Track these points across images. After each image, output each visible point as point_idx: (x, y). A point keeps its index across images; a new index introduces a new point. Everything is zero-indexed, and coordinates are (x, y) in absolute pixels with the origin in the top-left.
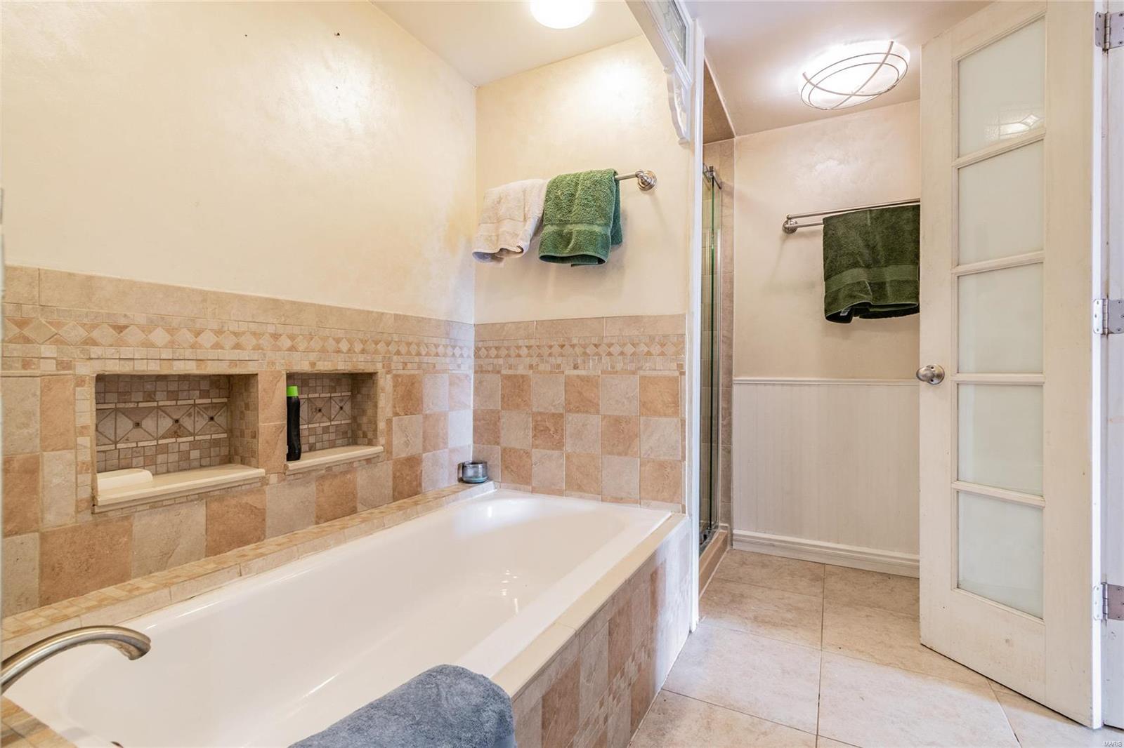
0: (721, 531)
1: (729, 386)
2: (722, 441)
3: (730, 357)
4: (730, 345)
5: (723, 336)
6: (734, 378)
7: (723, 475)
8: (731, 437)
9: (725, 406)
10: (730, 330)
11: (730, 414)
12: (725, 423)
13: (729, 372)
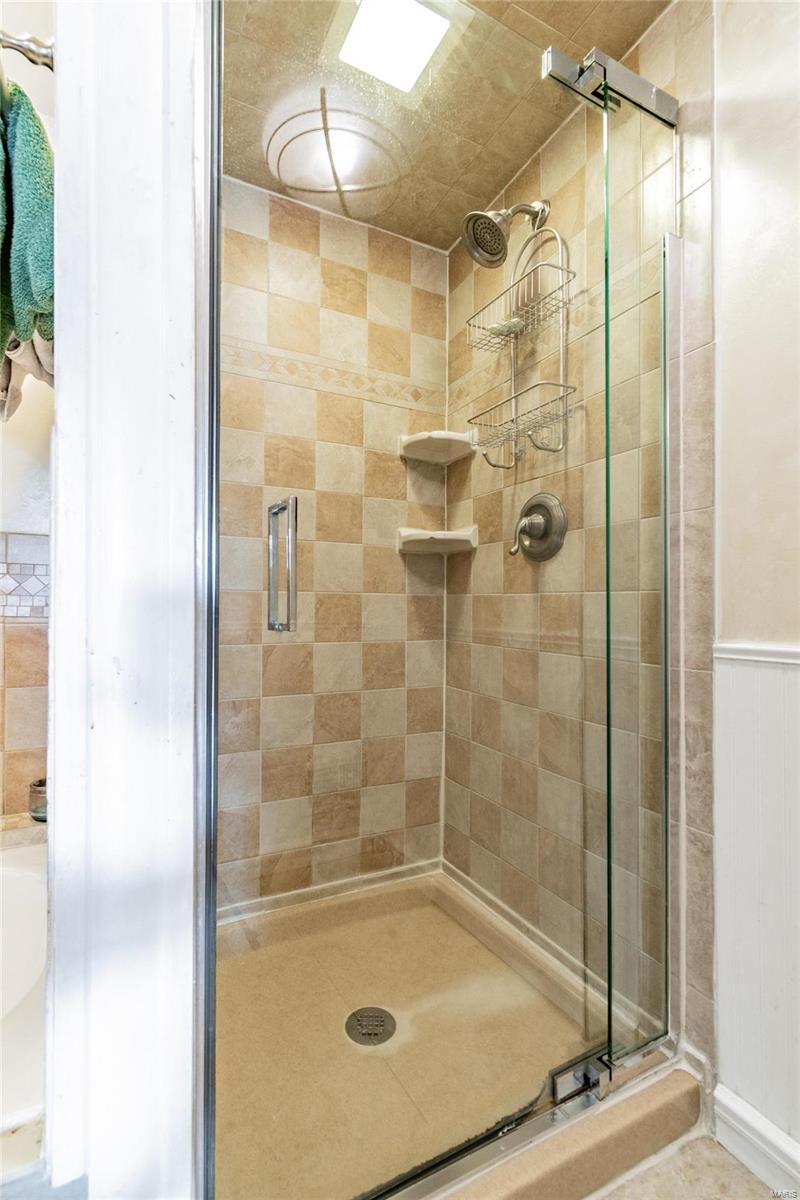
0: (684, 1066)
1: (705, 664)
2: (689, 817)
3: (706, 584)
4: (706, 549)
5: (687, 526)
6: (717, 644)
7: (691, 914)
8: (711, 811)
9: (696, 720)
10: (707, 507)
11: (708, 746)
12: (695, 766)
13: (705, 626)
